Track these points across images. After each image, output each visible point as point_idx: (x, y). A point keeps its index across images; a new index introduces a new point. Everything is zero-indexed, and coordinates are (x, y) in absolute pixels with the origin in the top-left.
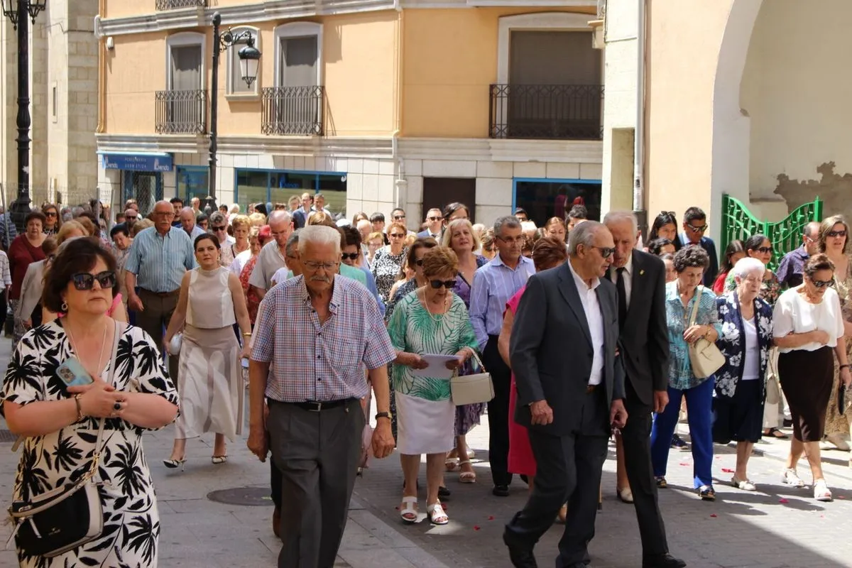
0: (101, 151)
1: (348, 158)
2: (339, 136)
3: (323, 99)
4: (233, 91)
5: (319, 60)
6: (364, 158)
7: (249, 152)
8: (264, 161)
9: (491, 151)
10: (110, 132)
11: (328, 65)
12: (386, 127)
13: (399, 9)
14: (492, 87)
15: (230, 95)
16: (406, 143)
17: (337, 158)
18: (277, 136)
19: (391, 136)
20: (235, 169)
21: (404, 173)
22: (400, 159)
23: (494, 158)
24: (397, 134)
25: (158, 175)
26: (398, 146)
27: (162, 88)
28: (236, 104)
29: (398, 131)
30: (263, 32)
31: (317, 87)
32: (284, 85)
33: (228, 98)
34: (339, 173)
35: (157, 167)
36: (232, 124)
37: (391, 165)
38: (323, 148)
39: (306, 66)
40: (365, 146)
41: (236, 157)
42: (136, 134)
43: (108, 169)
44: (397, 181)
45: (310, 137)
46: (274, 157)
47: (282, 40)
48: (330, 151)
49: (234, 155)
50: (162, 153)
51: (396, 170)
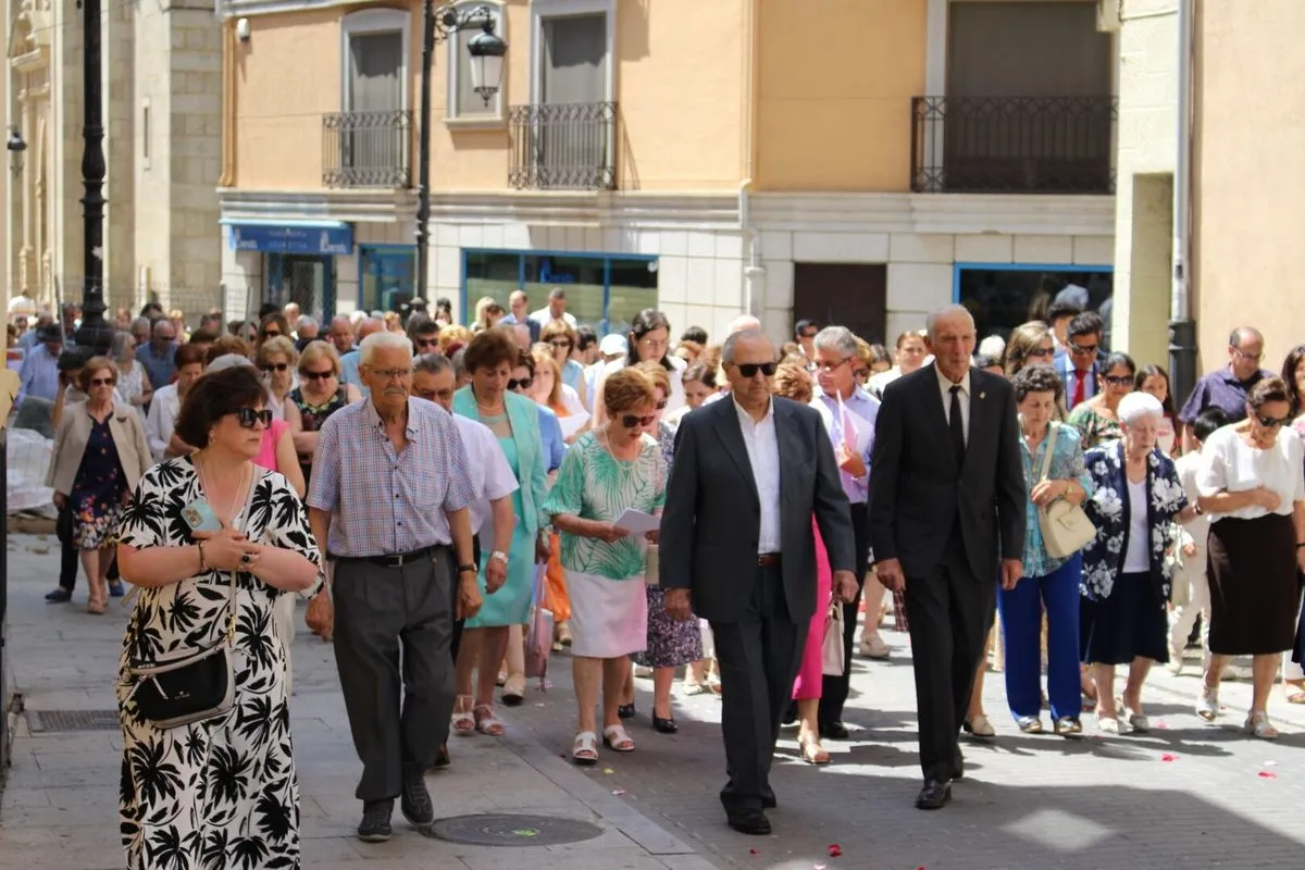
0: (228, 218)
1: (661, 229)
2: (644, 191)
3: (615, 124)
4: (458, 111)
5: (609, 54)
6: (688, 230)
7: (486, 220)
8: (513, 236)
9: (915, 216)
10: (244, 185)
11: (625, 65)
12: (729, 175)
14: (916, 102)
15: (454, 119)
16: (765, 202)
17: (641, 229)
18: (534, 192)
19: (736, 190)
20: (463, 249)
21: (760, 255)
22: (753, 232)
23: (919, 228)
24: (747, 187)
25: (328, 260)
26: (750, 208)
27: (334, 107)
28: (464, 136)
29: (748, 180)
30: (509, 9)
31: (606, 104)
32: (549, 101)
33: (450, 126)
34: (645, 256)
35: (325, 246)
36: (455, 170)
37: (738, 242)
38: (618, 212)
39: (587, 66)
40: (691, 207)
41: (463, 228)
42: (289, 189)
43: (240, 251)
44: (748, 269)
45: (594, 193)
46: (530, 228)
47: (545, 22)
48: (629, 217)
49: (460, 224)
50: (334, 222)
51: (745, 249)
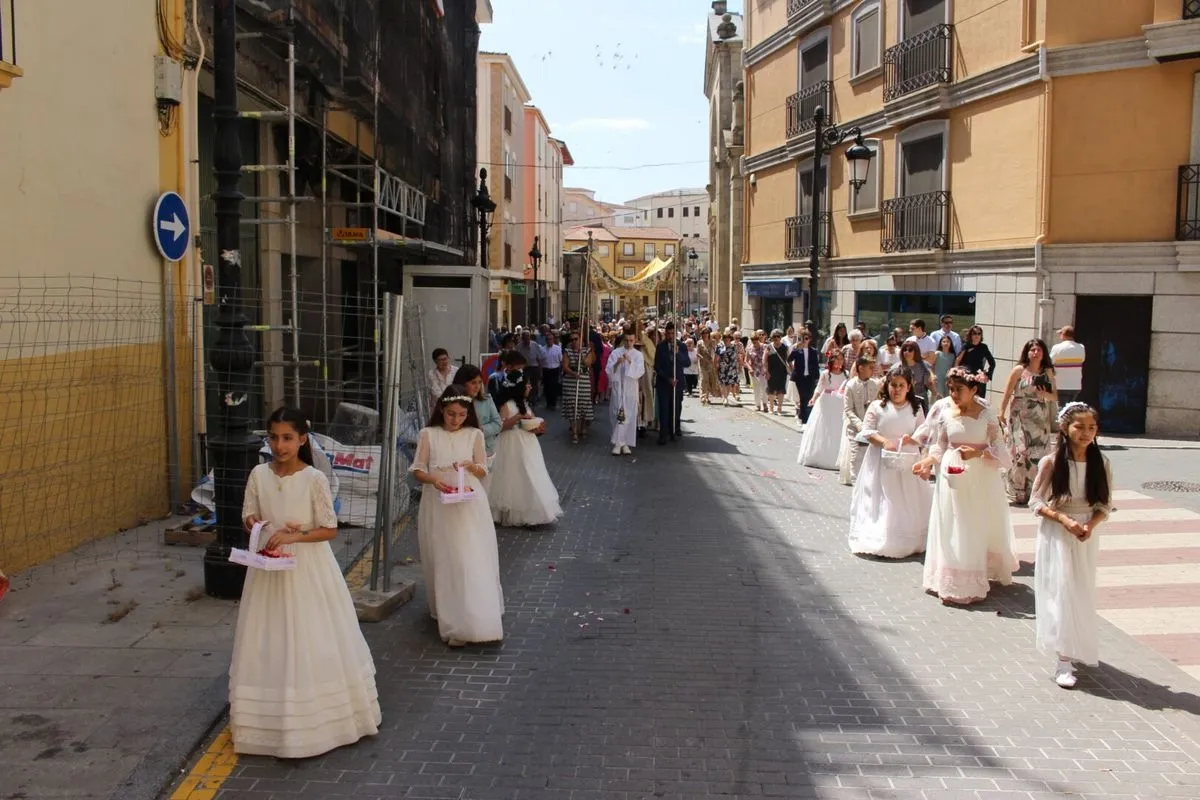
0: (745, 279)
1: (977, 274)
2: (967, 248)
3: (948, 206)
4: (855, 210)
5: (944, 161)
6: (997, 274)
7: (869, 274)
8: (884, 283)
9: (1178, 258)
10: (753, 262)
11: (954, 165)
12: (1028, 232)
13: (1046, 78)
14: (1183, 169)
15: (852, 214)
16: (1055, 251)
17: (964, 275)
18: (897, 254)
19: (1033, 243)
20: (856, 292)
21: (1050, 290)
22: (1046, 273)
23: (1181, 268)
24: (1041, 240)
25: (789, 302)
26: (1043, 256)
27: (793, 214)
28: (859, 223)
29: (1042, 235)
30: (885, 142)
31: (942, 192)
32: (906, 195)
33: (850, 218)
34: (966, 292)
35: (787, 293)
36: (853, 244)
37: (1033, 280)
38: (949, 264)
39: (931, 171)
40: (999, 258)
41: (857, 279)
42: (773, 262)
43: (750, 297)
44: (1040, 301)
45: (933, 251)
46: (894, 276)
47: (904, 146)
48: (955, 267)
49: (855, 277)
50: (790, 279)
51: (1039, 284)
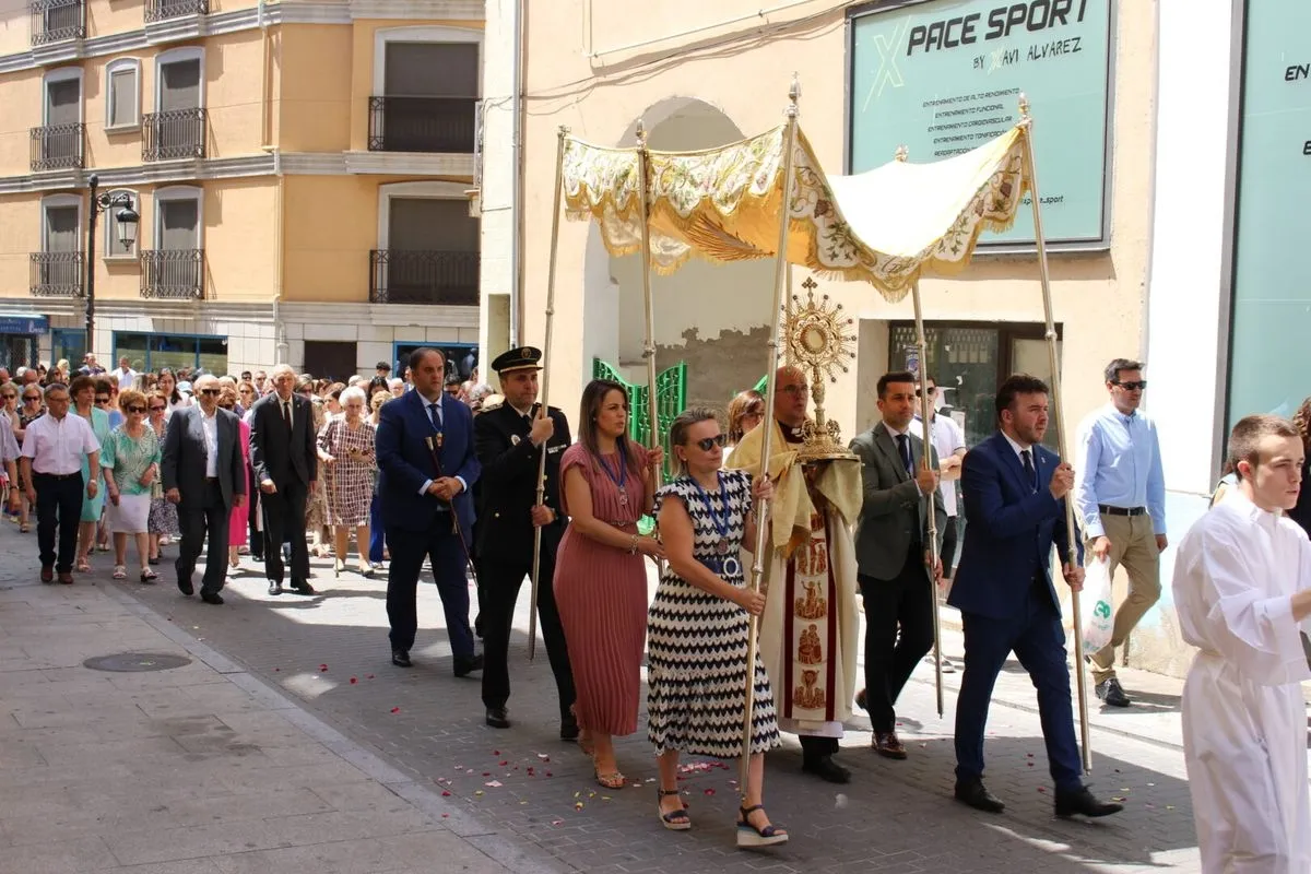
1: (228, 322)
2: (219, 300)
3: (203, 262)
4: (111, 253)
5: (199, 223)
6: (245, 322)
7: (128, 315)
8: (143, 324)
9: (372, 315)
11: (208, 229)
12: (268, 292)
13: (280, 175)
14: (372, 252)
15: (108, 257)
16: (288, 307)
17: (217, 321)
18: (156, 299)
19: (272, 300)
20: (114, 332)
21: (285, 336)
22: (281, 323)
23: (374, 323)
24: (277, 299)
25: (34, 338)
26: (280, 310)
27: (37, 249)
28: (115, 267)
29: (279, 295)
30: (141, 195)
31: (197, 251)
32: (164, 248)
33: (106, 261)
34: (220, 336)
35: (32, 329)
36: (108, 287)
37: (273, 328)
38: (204, 312)
39: (186, 230)
40: (246, 310)
41: (114, 320)
42: (10, 296)
44: (278, 345)
45: (190, 301)
46: (153, 320)
48: (210, 314)
49: (112, 317)
50: (37, 315)
51: (277, 334)
